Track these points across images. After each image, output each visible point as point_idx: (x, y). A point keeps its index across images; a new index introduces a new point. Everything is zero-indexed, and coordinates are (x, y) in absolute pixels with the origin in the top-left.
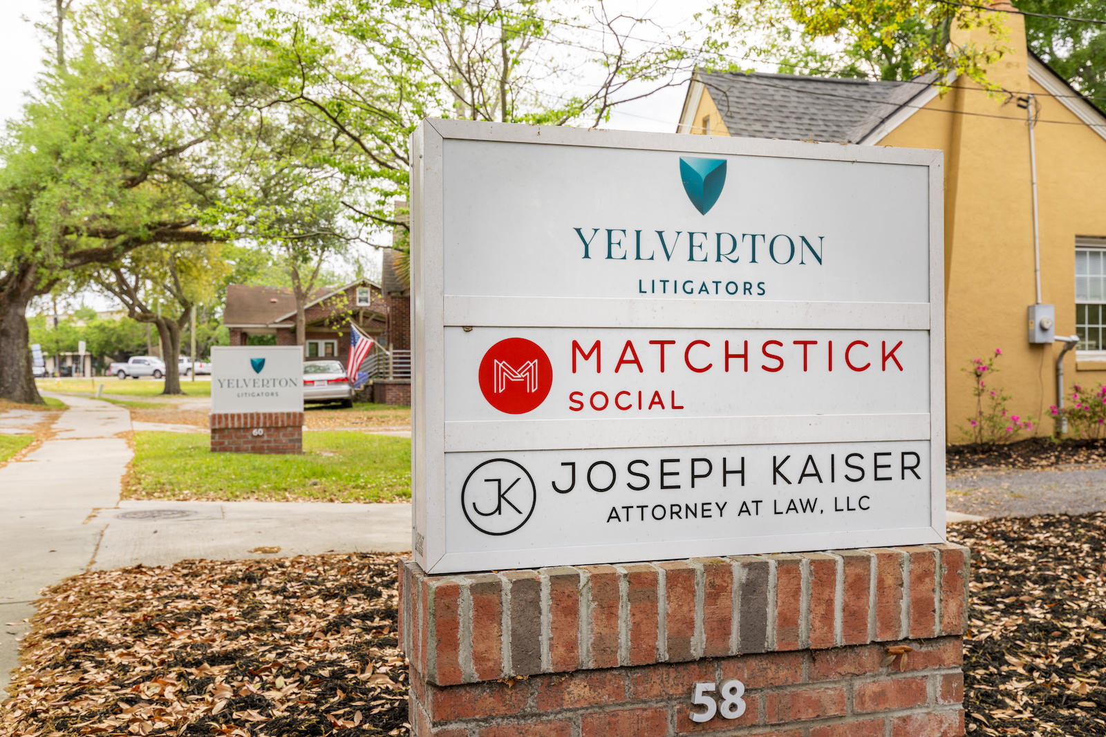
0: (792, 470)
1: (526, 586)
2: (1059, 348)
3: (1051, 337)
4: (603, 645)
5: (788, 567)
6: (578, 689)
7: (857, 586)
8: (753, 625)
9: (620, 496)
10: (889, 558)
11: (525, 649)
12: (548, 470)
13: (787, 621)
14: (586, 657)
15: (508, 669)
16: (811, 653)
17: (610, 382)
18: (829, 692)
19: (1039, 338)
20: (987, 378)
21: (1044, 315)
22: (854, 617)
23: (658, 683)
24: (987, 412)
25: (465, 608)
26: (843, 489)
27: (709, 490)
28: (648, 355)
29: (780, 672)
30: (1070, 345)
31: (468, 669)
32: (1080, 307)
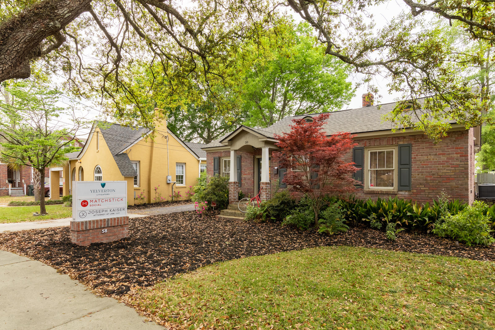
0: (112, 210)
1: (86, 222)
2: (173, 184)
3: (171, 182)
4: (93, 227)
5: (111, 219)
6: (91, 231)
7: (118, 220)
8: (108, 224)
9: (95, 214)
10: (121, 218)
11: (86, 227)
12: (88, 212)
13: (111, 224)
14: (92, 228)
15: (84, 229)
16: (114, 226)
17: (94, 204)
18: (115, 230)
19: (169, 182)
20: (157, 190)
21: (170, 178)
22: (118, 223)
23: (98, 230)
24: (157, 197)
25: (80, 224)
26: (117, 212)
27: (104, 213)
28: (98, 201)
29: (111, 228)
30: (175, 183)
31: (80, 229)
32: (177, 176)
